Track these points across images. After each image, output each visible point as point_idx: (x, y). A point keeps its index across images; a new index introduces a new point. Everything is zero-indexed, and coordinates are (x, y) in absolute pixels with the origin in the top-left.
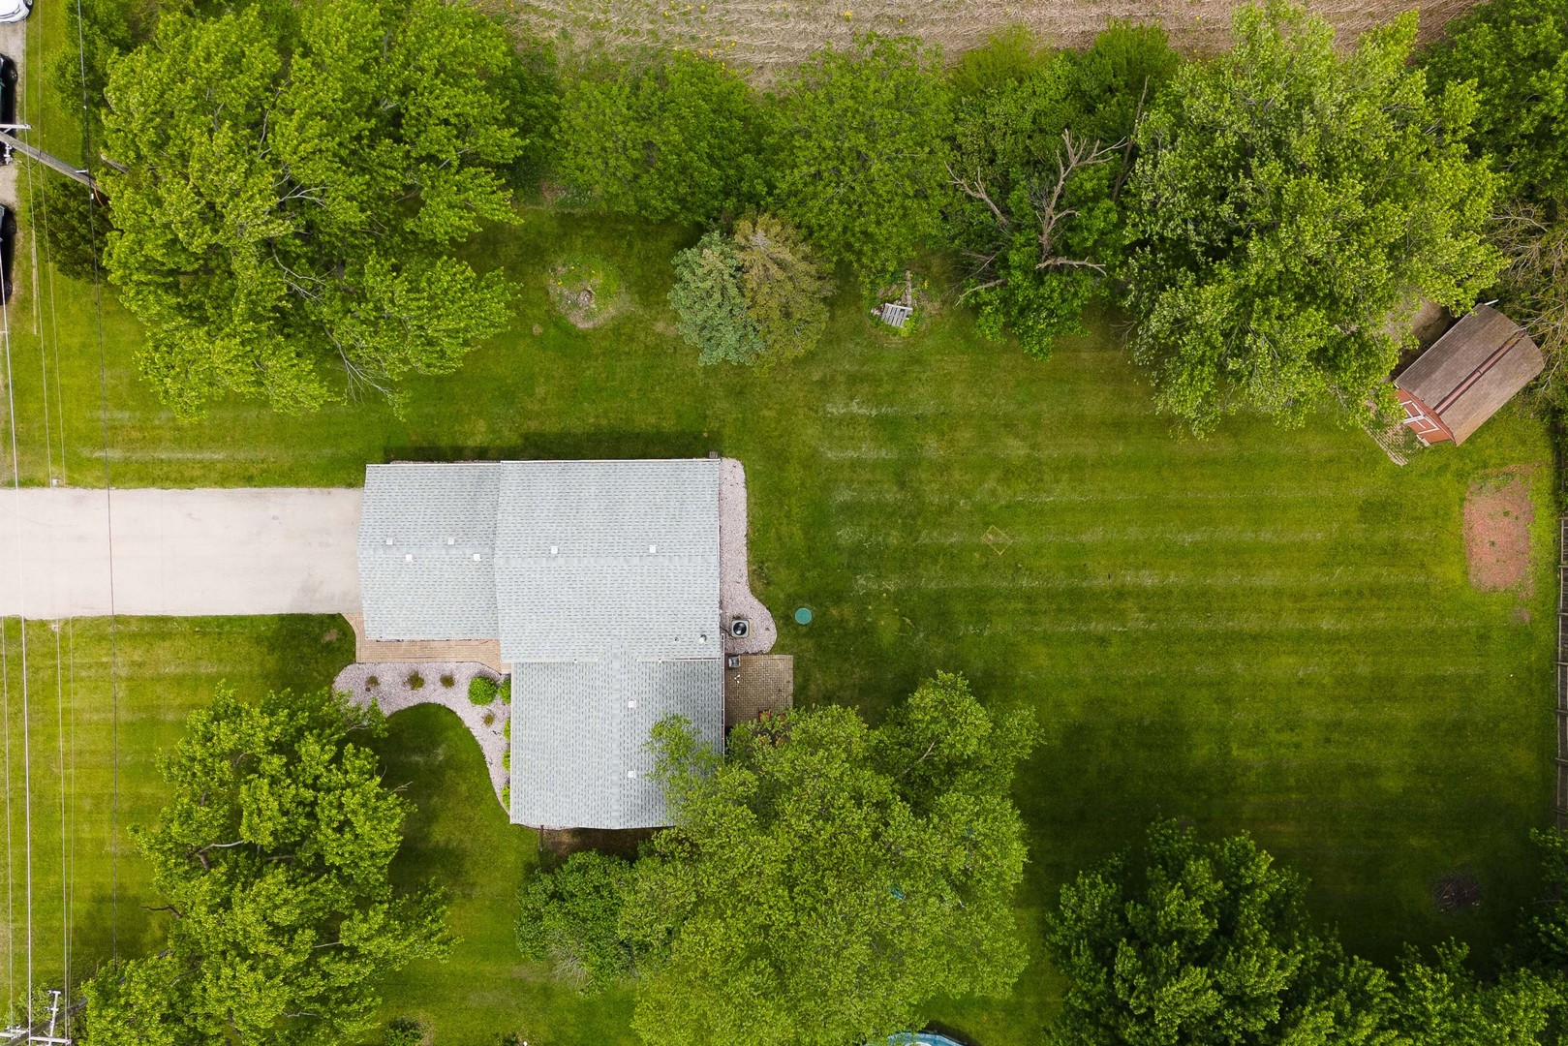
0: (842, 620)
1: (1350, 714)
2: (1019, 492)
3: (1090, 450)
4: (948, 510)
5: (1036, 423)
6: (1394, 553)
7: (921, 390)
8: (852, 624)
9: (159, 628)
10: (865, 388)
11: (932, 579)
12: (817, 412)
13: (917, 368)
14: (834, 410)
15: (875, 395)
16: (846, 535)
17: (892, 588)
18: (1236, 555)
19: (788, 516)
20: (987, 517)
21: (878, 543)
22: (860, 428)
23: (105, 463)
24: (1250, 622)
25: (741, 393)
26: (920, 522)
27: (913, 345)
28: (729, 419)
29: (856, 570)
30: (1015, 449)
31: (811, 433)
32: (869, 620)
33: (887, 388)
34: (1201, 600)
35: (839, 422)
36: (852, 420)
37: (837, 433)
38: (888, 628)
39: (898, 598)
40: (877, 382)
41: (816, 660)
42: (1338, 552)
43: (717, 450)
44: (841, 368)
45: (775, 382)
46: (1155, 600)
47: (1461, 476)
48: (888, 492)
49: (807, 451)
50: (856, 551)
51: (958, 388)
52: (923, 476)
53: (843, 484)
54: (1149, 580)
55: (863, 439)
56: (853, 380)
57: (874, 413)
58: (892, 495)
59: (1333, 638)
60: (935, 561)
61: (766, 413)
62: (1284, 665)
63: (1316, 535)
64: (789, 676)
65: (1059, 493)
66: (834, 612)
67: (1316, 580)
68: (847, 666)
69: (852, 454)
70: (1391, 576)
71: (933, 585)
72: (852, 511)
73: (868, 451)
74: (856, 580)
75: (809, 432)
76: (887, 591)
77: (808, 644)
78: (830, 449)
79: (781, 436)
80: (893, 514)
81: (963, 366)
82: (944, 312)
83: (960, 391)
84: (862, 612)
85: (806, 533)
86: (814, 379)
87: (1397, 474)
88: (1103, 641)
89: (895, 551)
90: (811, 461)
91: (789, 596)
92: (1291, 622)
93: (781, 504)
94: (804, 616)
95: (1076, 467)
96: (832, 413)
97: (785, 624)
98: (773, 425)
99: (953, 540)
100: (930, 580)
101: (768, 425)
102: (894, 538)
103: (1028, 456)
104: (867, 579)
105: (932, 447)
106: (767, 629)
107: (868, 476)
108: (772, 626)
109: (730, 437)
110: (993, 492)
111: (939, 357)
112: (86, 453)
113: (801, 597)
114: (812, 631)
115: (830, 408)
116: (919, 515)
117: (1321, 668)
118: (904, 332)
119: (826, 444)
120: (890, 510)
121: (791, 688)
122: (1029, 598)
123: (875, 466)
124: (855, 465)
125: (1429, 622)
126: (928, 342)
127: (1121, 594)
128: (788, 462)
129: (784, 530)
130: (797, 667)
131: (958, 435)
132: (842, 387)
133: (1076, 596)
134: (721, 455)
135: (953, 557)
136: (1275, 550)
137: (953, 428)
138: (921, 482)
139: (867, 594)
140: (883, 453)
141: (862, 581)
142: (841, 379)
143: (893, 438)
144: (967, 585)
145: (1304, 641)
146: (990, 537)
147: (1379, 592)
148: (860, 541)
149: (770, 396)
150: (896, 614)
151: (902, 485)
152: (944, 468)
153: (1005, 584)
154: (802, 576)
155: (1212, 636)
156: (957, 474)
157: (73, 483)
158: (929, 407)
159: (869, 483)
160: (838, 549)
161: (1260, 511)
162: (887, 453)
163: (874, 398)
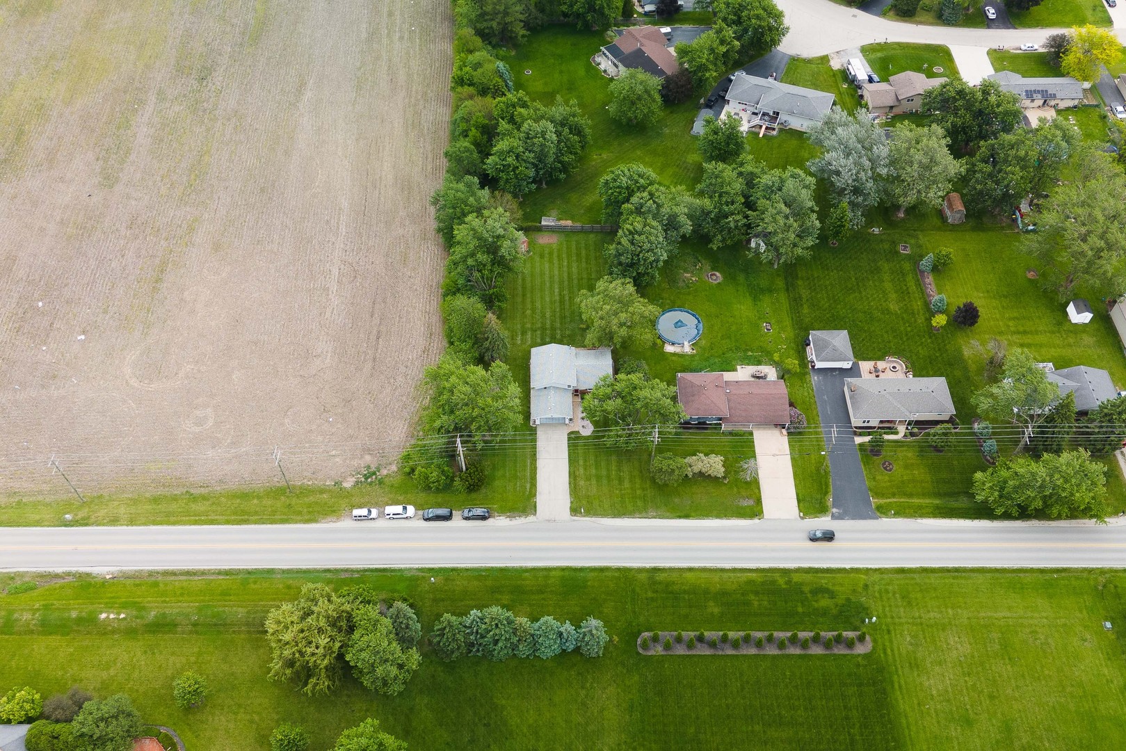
1: (584, 260)
2: (538, 311)
3: (528, 300)
4: (542, 323)
5: (523, 309)
6: (551, 254)
7: (515, 328)
9: (573, 475)
10: (515, 337)
13: (510, 328)
18: (551, 277)
20: (543, 316)
21: (549, 334)
22: (524, 338)
23: (531, 488)
24: (565, 275)
30: (529, 312)
33: (514, 333)
34: (561, 282)
36: (522, 340)
37: (524, 342)
38: (568, 333)
39: (561, 330)
40: (513, 335)
42: (551, 261)
46: (561, 289)
47: (535, 244)
50: (552, 338)
51: (515, 321)
52: (534, 327)
53: (536, 341)
54: (557, 290)
55: (526, 338)
57: (520, 336)
58: (539, 332)
59: (568, 262)
60: (554, 325)
61: (520, 354)
62: (574, 270)
63: (547, 265)
65: (538, 305)
67: (556, 265)
69: (529, 339)
70: (555, 255)
71: (559, 325)
72: (542, 339)
73: (529, 336)
75: (524, 347)
76: (560, 333)
80: (543, 332)
81: (510, 321)
84: (565, 337)
87: (534, 254)
88: (570, 297)
89: (551, 332)
92: (565, 269)
95: (532, 302)
96: (520, 343)
99: (549, 322)
100: (557, 325)
101: (523, 354)
102: (548, 332)
103: (530, 310)
105: (528, 325)
107: (534, 336)
110: (538, 315)
112: (527, 493)
116: (543, 327)
117: (575, 265)
119: (527, 343)
122: (561, 309)
123: (532, 335)
124: (532, 338)
125: (565, 249)
127: (560, 295)
131: (525, 321)
133: (560, 302)
135: (552, 322)
136: (550, 271)
138: (536, 327)
139: (561, 336)
141: (558, 337)
143: (526, 332)
144: (559, 319)
145: (569, 267)
146: (548, 316)
147: (558, 256)
150: (566, 331)
151: (536, 330)
152: (533, 324)
153: (558, 313)
155: (569, 281)
156: (534, 321)
157: (535, 495)
158: (519, 326)
159: (536, 336)
161: (542, 274)
162: (529, 333)
163: (517, 336)
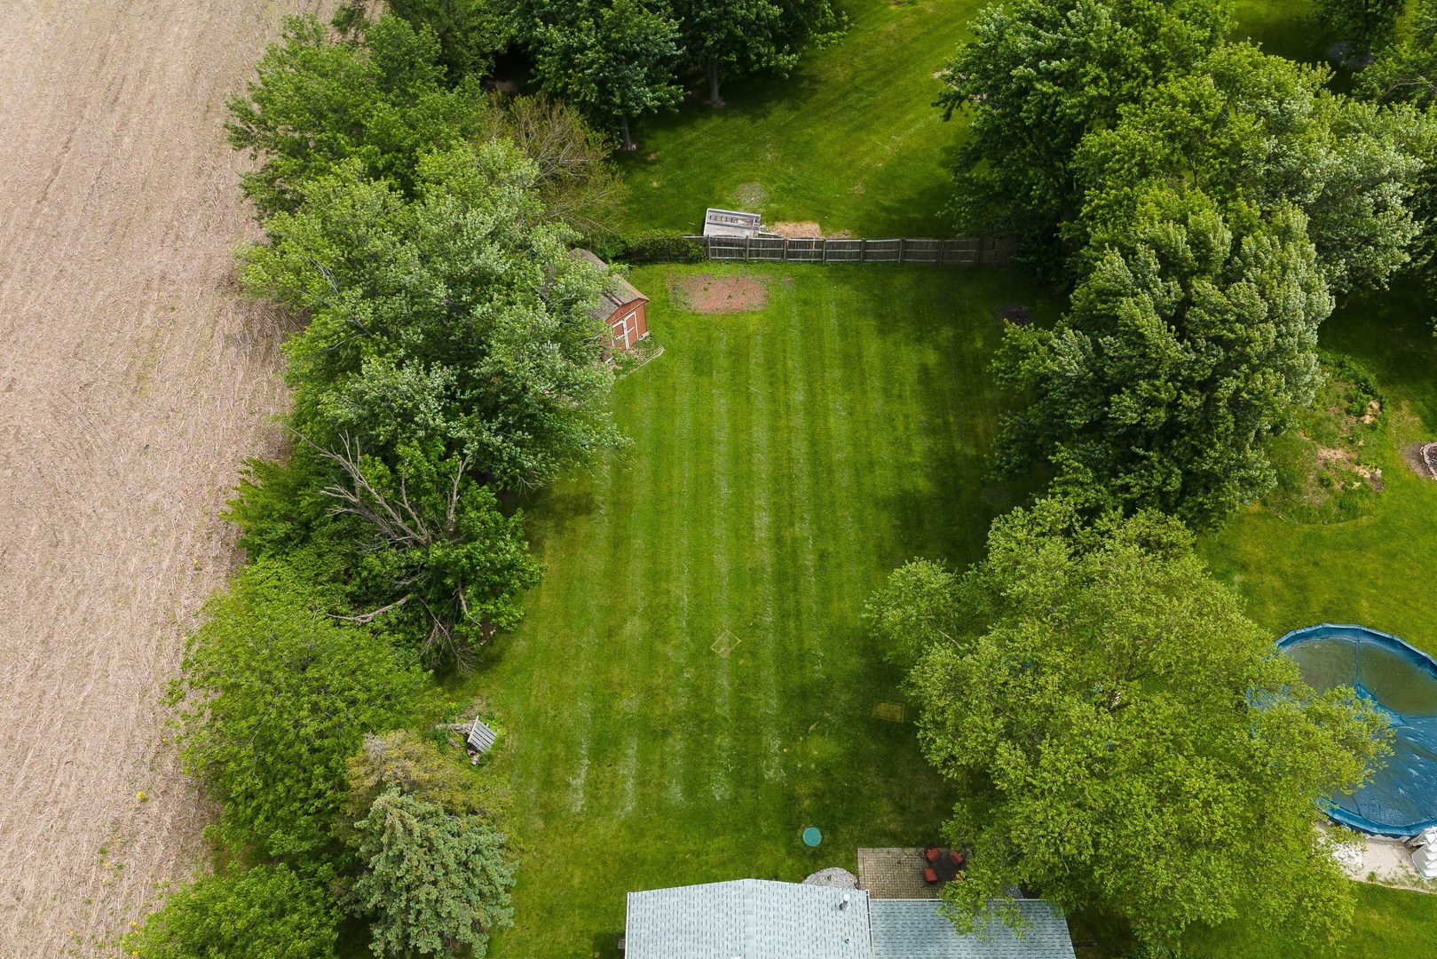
0: (815, 795)
1: (875, 382)
2: (678, 624)
3: (637, 569)
4: (695, 690)
5: (610, 610)
6: (738, 355)
7: (566, 714)
8: (819, 784)
10: (559, 771)
11: (769, 704)
12: (580, 823)
13: (541, 720)
14: (579, 803)
15: (567, 761)
16: (720, 790)
17: (778, 742)
18: (741, 455)
19: (697, 854)
20: (703, 652)
21: (729, 756)
22: (602, 776)
24: (800, 448)
25: (550, 912)
26: (706, 716)
27: (517, 723)
28: (579, 924)
29: (758, 779)
30: (634, 628)
31: (604, 829)
32: (813, 766)
33: (560, 749)
34: (782, 481)
35: (594, 797)
36: (593, 785)
37: (605, 801)
38: (820, 748)
39: (789, 737)
40: (551, 761)
41: (862, 824)
42: (738, 388)
43: (617, 941)
44: (534, 798)
45: (541, 871)
46: (783, 516)
47: (674, 314)
48: (673, 747)
49: (623, 833)
50: (739, 780)
51: (568, 680)
52: (658, 712)
53: (663, 795)
54: (763, 520)
55: (615, 774)
56: (548, 783)
57: (586, 761)
58: (677, 743)
59: (811, 392)
60: (748, 700)
61: (576, 881)
62: (837, 425)
63: (722, 404)
64: (882, 853)
65: (680, 590)
66: (807, 803)
67: (761, 404)
68: (865, 791)
69: (630, 784)
70: (757, 356)
71: (774, 702)
72: (694, 784)
73: (628, 767)
74: (771, 779)
75: (602, 831)
76: (781, 748)
77: (844, 833)
78: (623, 808)
79: (604, 863)
80: (697, 742)
81: (545, 675)
82: (486, 694)
83: (571, 677)
84: (806, 774)
85: (717, 834)
86: (542, 826)
87: (671, 353)
88: (823, 556)
89: (738, 740)
90: (636, 830)
91: (789, 853)
92: (799, 420)
93: (684, 862)
94: (812, 836)
95: (656, 577)
96: (583, 806)
97: (823, 857)
98: (592, 873)
99: (725, 683)
100: (767, 705)
101: (592, 878)
102: (723, 740)
103: (642, 617)
104: (768, 768)
105: (629, 703)
106: (829, 878)
107: (655, 768)
108: (826, 872)
109: (602, 924)
110: (677, 647)
111: (532, 698)
113: (791, 839)
114: (829, 826)
115: (577, 808)
116: (697, 716)
117: (837, 403)
118: (500, 732)
119: (617, 812)
120: (693, 746)
121: (896, 850)
122: (784, 616)
123: (645, 761)
124: (642, 782)
125: (795, 334)
126: (516, 708)
127: (779, 541)
128: (635, 854)
129: (713, 858)
130: (871, 844)
131: (616, 680)
132: (555, 795)
133: (781, 577)
134: (623, 935)
135: (743, 684)
136: (735, 429)
137: (608, 684)
138: (664, 714)
139: (785, 768)
140: (631, 752)
141: (771, 773)
142: (545, 795)
143: (616, 742)
144: (773, 670)
145: (813, 409)
146: (722, 650)
147: (770, 364)
148: (727, 775)
149: (557, 877)
150: (805, 739)
151: (665, 733)
152: (650, 693)
153: (770, 636)
154: (766, 838)
155: (814, 474)
156: (658, 681)
158: (584, 707)
159: (663, 766)
160: (736, 799)
161: (701, 441)
162: (632, 748)
163: (570, 762)
